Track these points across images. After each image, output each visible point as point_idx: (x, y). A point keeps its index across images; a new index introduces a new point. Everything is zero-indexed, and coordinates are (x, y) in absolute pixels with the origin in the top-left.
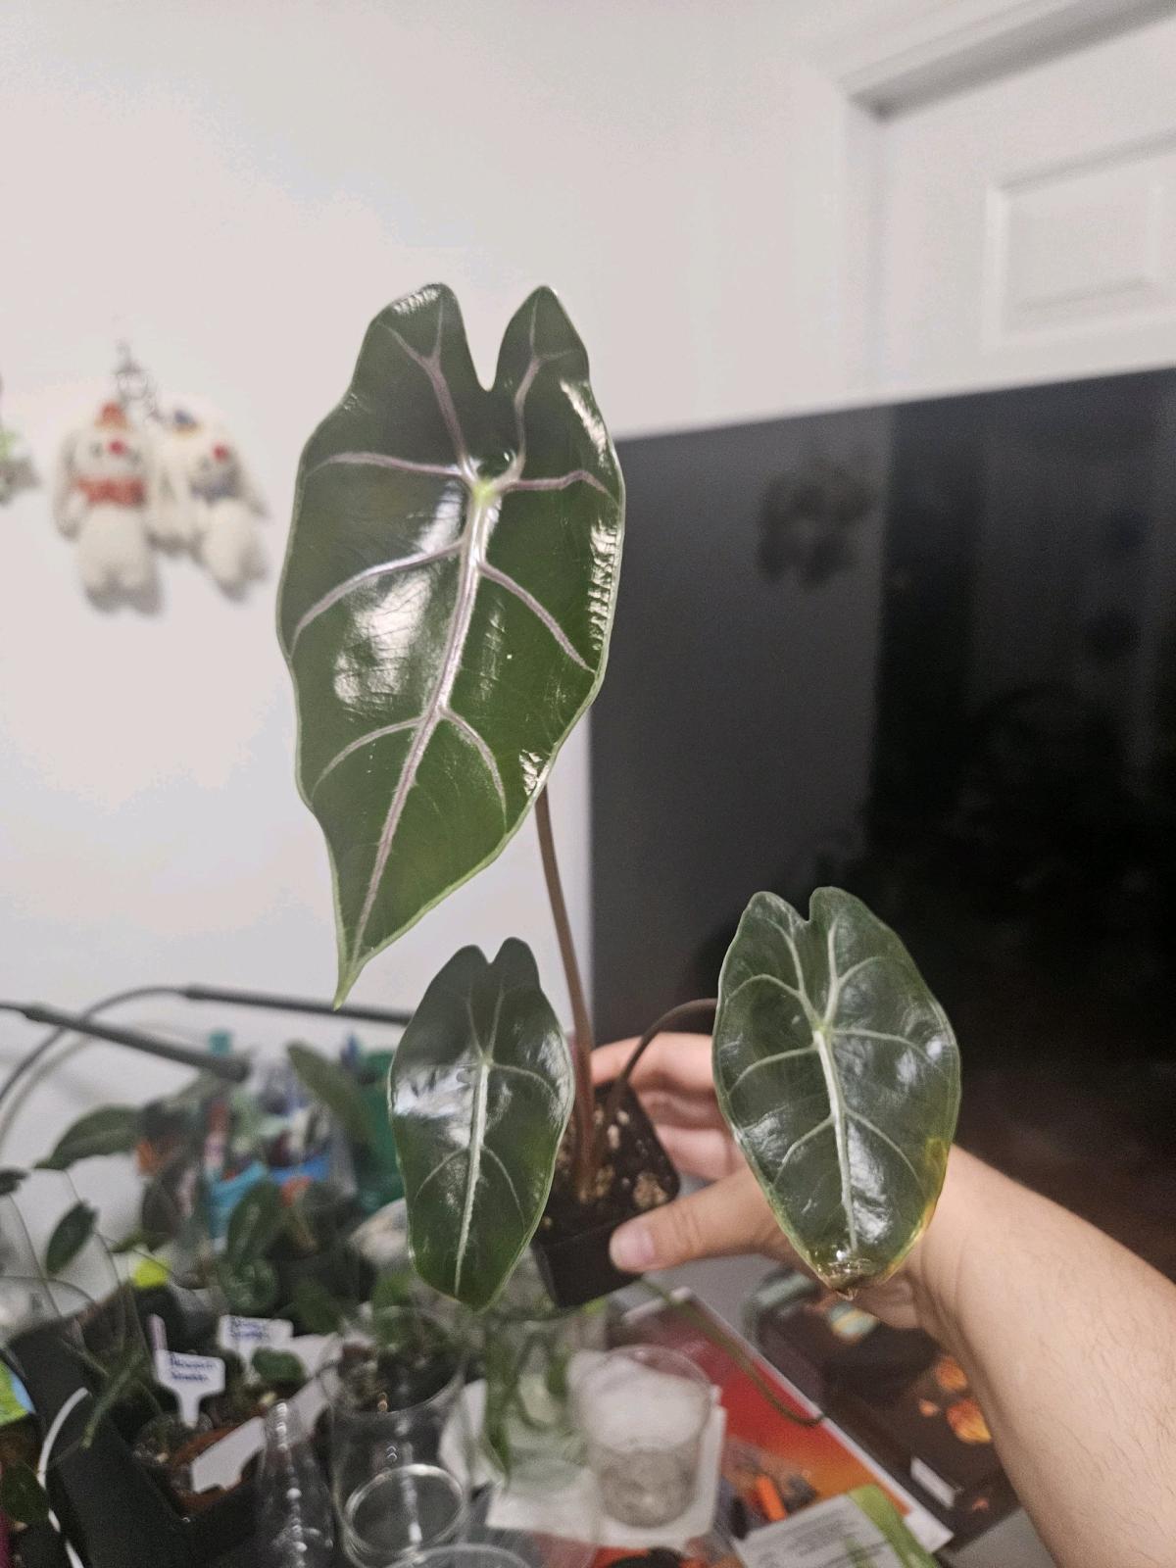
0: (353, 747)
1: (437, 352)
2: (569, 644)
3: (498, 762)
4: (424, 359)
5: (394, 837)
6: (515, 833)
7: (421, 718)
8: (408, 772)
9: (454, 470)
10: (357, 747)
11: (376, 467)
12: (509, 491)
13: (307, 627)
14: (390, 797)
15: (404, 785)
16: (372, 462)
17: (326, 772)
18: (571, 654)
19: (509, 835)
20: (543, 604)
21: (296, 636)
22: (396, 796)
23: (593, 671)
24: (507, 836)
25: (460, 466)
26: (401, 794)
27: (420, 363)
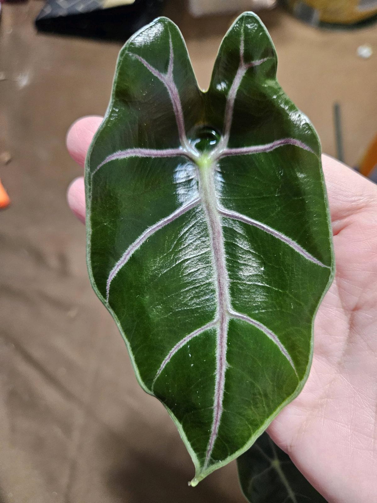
0: (174, 351)
1: (171, 68)
2: (307, 253)
3: (280, 338)
4: (162, 75)
5: (223, 401)
6: (306, 380)
7: (215, 320)
8: (221, 359)
9: (181, 150)
10: (176, 350)
11: (136, 158)
12: (222, 157)
13: (115, 279)
14: (213, 378)
15: (221, 368)
16: (133, 155)
17: (159, 372)
18: (310, 259)
19: (302, 382)
20: (279, 230)
21: (108, 287)
22: (217, 377)
23: (329, 267)
24: (301, 383)
25: (184, 147)
26: (221, 374)
27: (159, 78)
